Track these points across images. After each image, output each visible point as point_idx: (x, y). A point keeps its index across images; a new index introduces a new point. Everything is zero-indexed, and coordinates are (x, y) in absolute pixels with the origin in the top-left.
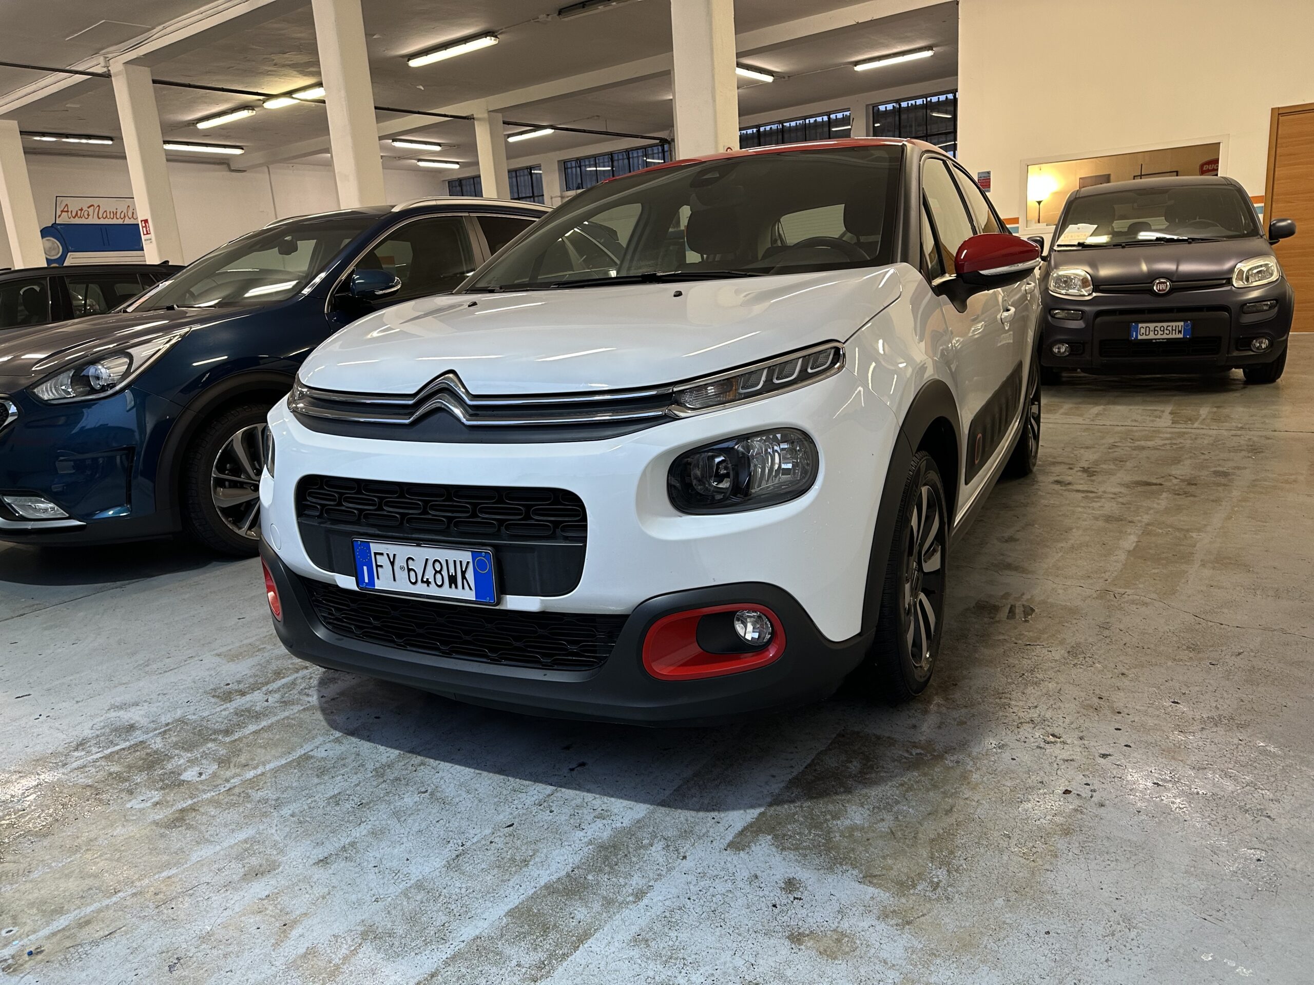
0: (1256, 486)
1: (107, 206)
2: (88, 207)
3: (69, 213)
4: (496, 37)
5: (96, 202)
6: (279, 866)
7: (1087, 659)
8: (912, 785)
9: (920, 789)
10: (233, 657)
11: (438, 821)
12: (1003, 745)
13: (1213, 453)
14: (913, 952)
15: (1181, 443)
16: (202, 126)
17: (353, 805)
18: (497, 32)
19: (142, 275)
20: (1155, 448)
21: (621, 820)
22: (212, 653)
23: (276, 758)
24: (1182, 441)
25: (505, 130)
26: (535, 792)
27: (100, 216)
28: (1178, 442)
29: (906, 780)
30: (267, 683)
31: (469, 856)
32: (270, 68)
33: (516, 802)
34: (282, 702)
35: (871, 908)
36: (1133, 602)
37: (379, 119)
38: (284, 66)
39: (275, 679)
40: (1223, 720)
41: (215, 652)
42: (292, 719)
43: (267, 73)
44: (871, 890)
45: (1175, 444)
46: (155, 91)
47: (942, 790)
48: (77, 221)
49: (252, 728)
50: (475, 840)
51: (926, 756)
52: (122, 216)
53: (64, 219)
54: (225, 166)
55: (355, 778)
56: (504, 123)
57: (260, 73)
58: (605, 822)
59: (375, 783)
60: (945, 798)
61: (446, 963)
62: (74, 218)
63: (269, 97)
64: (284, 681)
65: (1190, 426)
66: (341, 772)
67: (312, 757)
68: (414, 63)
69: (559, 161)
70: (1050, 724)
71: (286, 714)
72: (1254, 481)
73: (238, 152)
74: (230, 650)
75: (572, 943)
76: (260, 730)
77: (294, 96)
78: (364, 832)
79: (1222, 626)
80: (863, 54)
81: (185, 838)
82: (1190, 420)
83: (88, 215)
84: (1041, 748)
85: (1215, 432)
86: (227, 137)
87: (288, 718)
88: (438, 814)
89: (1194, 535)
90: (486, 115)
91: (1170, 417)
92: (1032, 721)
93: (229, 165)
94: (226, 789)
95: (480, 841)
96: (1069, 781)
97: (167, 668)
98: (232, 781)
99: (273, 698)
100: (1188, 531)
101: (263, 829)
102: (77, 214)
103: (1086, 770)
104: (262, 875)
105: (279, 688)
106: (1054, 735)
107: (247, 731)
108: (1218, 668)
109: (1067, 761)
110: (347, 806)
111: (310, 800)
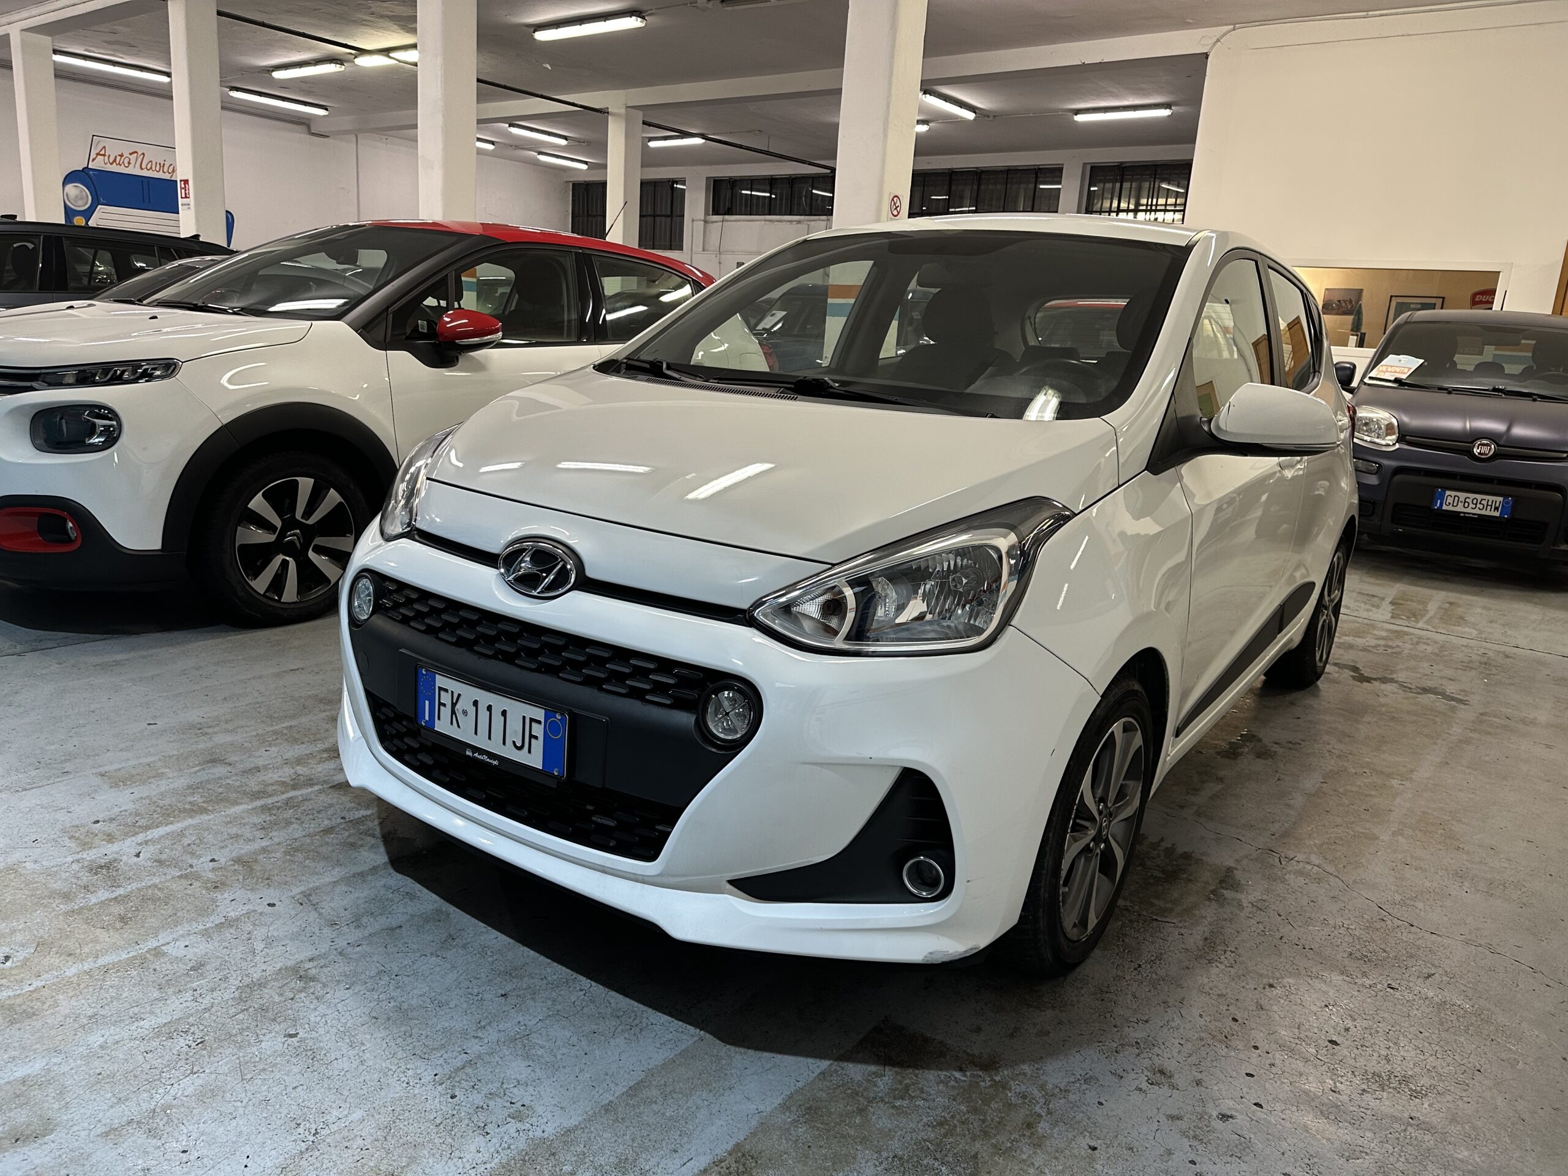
0: (1481, 722)
1: (153, 155)
2: (131, 154)
3: (106, 158)
4: (643, 18)
5: (140, 149)
6: (52, 1131)
7: (1228, 953)
8: (955, 1126)
9: (964, 1135)
10: (118, 781)
11: (295, 1088)
12: (1091, 1077)
13: (1435, 667)
15: (1398, 646)
16: (278, 75)
17: (190, 1043)
18: (647, 11)
19: (161, 249)
20: (1365, 649)
21: (543, 1127)
22: (94, 771)
23: (116, 948)
24: (1400, 644)
25: (643, 131)
26: (441, 1061)
27: (144, 166)
28: (1394, 645)
29: (948, 1117)
30: (147, 828)
31: (318, 1153)
32: (367, 18)
33: (410, 1073)
34: (156, 861)
36: (1300, 873)
38: (382, 17)
39: (161, 823)
40: (1392, 1080)
41: (102, 770)
42: (160, 889)
43: (363, 23)
45: (1392, 647)
46: (220, 25)
47: (994, 1141)
48: (114, 168)
49: (103, 895)
50: (334, 1128)
51: (984, 1081)
52: (170, 171)
53: (98, 164)
54: (304, 128)
55: (208, 998)
56: (644, 123)
57: (354, 21)
58: (519, 1125)
59: (232, 1011)
60: (993, 1155)
62: (111, 164)
63: (362, 52)
64: (169, 828)
65: (1413, 624)
66: (194, 985)
67: (164, 954)
68: (541, 36)
69: (708, 178)
70: (1160, 1052)
71: (156, 880)
72: (1481, 714)
73: (321, 112)
74: (120, 770)
76: (110, 900)
77: (391, 55)
78: (190, 1090)
79: (1413, 929)
80: (1087, 101)
82: (1414, 616)
83: (129, 163)
84: (1141, 1090)
85: (1442, 637)
86: (309, 93)
87: (155, 886)
88: (299, 1076)
89: (1395, 783)
90: (623, 111)
92: (1137, 1043)
93: (309, 127)
94: (31, 988)
95: (340, 1131)
96: (1169, 1152)
97: (29, 783)
98: (45, 976)
99: (147, 853)
100: (1389, 776)
101: (55, 1064)
102: (115, 160)
103: (1195, 1137)
104: (24, 1141)
105: (160, 838)
106: (1162, 1072)
107: (94, 900)
108: (1397, 994)
109: (1172, 1118)
110: (181, 1042)
111: (136, 1024)
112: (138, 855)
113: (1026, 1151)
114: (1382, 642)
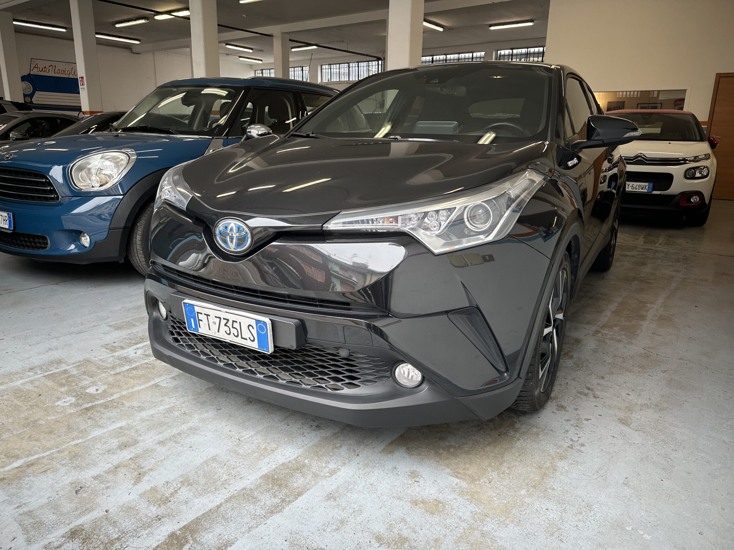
0: (685, 281)
1: (61, 66)
2: (49, 66)
3: (38, 69)
5: (54, 64)
6: (138, 443)
7: (584, 368)
10: (118, 328)
11: (226, 426)
13: (664, 262)
14: (475, 514)
16: (117, 26)
17: (180, 414)
20: (634, 257)
23: (140, 385)
24: (648, 254)
25: (289, 44)
26: (280, 414)
27: (56, 72)
29: (480, 424)
30: (136, 344)
31: (242, 445)
33: (269, 419)
34: (144, 355)
35: (456, 490)
36: (611, 339)
37: (219, 32)
39: (140, 342)
40: (652, 405)
41: (108, 324)
42: (149, 364)
44: (457, 480)
45: (645, 255)
46: (93, 3)
47: (499, 431)
48: (42, 74)
49: (127, 367)
50: (246, 437)
52: (68, 73)
53: (35, 72)
54: (129, 50)
55: (182, 399)
56: (290, 40)
59: (193, 403)
61: (226, 501)
62: (41, 71)
63: (158, 13)
64: (146, 343)
65: (653, 245)
66: (175, 395)
67: (159, 386)
68: (242, 1)
70: (560, 400)
71: (146, 361)
72: (684, 279)
73: (137, 42)
74: (116, 324)
75: (294, 496)
76: (131, 369)
77: (172, 14)
78: (186, 428)
79: (658, 356)
80: (495, 20)
81: (87, 424)
82: (654, 242)
83: (49, 71)
84: (554, 412)
85: (666, 250)
86: (131, 33)
87: (147, 363)
88: (226, 422)
89: (648, 305)
90: (280, 35)
91: (643, 240)
93: (131, 50)
94: (111, 399)
95: (248, 438)
96: (567, 431)
97: (81, 331)
98: (114, 395)
99: (139, 352)
100: (645, 303)
101: (130, 423)
102: (42, 70)
103: (577, 426)
104: (129, 447)
105: (143, 347)
106: (562, 407)
107: (124, 369)
108: (653, 378)
109: (567, 421)
110: (177, 414)
111: (157, 409)
112: (136, 353)
113: (512, 433)
114: (641, 253)
